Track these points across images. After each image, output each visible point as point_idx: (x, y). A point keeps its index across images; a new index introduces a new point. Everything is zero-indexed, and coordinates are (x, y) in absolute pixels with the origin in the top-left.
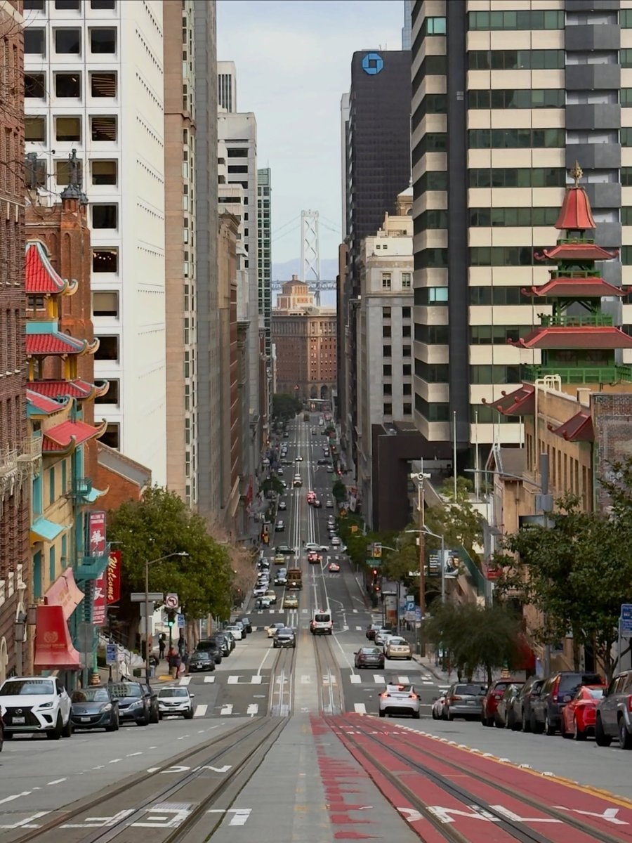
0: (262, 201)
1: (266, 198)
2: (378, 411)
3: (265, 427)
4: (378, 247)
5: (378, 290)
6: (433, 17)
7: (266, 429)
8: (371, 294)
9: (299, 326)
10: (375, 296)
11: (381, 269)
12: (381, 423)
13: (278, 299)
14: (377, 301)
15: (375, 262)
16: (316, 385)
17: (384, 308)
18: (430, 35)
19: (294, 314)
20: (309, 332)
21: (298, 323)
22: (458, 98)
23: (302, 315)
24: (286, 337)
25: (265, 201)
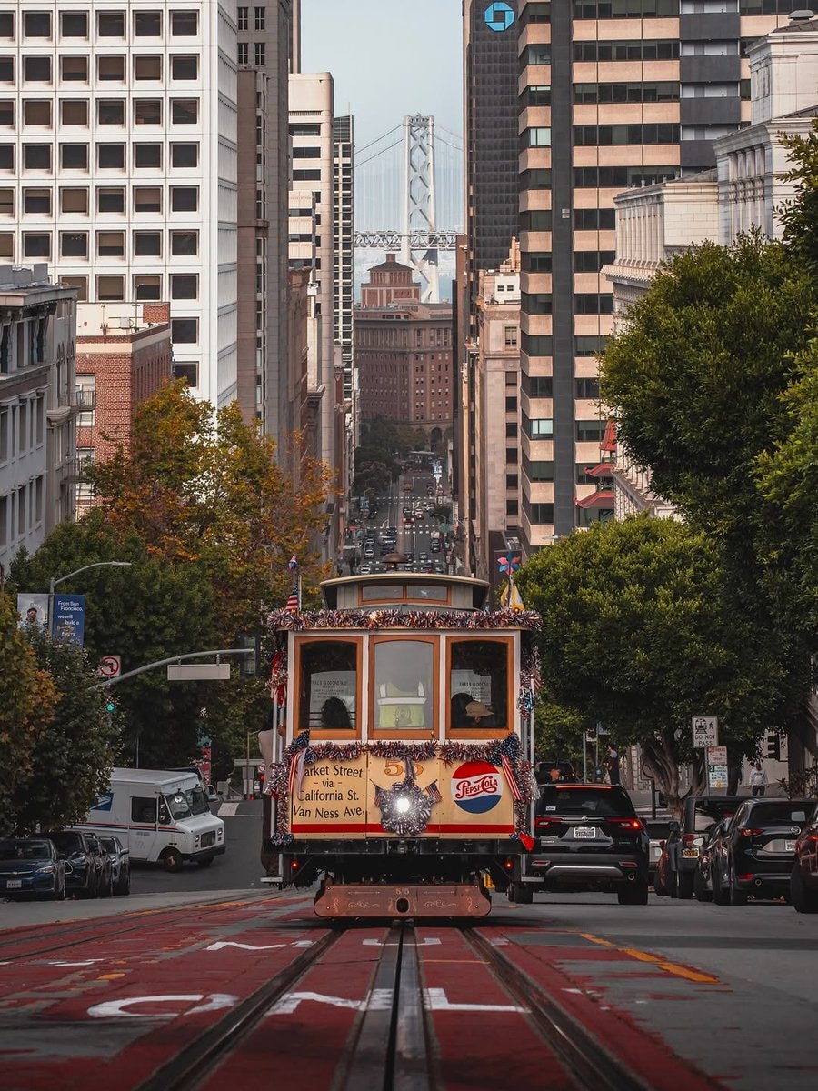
0: (341, 166)
1: (347, 160)
2: (500, 510)
3: (341, 510)
4: (501, 289)
5: (500, 349)
6: (537, 128)
7: (344, 514)
8: (489, 355)
9: (396, 335)
10: (495, 357)
11: (504, 322)
12: (502, 528)
13: (364, 291)
14: (499, 364)
15: (496, 312)
16: (424, 427)
17: (507, 372)
18: (533, 147)
19: (388, 317)
20: (412, 345)
21: (395, 330)
22: (563, 217)
23: (402, 318)
24: (376, 352)
25: (344, 165)
